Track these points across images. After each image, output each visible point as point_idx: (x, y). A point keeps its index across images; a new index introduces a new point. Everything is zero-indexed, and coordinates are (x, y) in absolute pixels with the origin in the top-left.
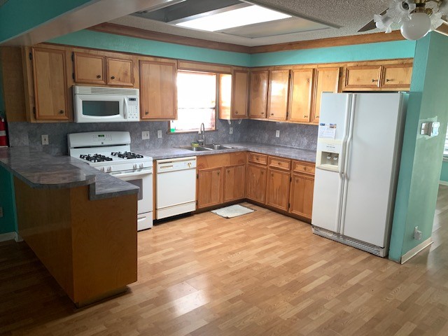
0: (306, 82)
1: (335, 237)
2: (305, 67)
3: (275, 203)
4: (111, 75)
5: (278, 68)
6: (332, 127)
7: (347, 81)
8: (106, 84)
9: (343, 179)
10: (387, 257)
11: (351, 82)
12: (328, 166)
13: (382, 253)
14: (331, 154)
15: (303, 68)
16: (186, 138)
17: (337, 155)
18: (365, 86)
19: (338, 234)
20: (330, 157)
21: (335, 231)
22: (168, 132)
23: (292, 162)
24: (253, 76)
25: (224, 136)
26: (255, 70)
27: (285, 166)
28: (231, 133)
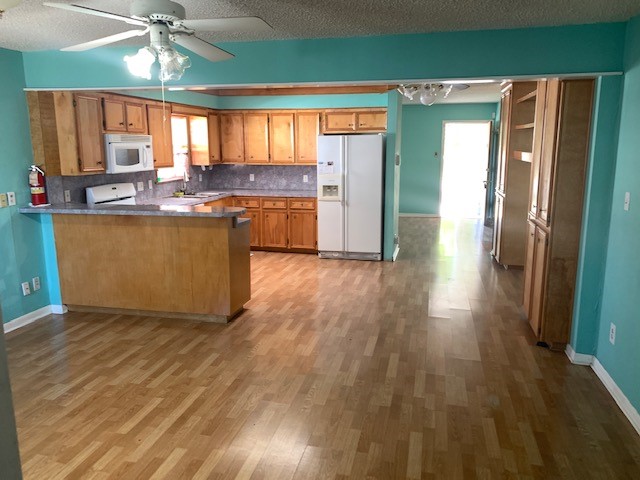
0: (286, 126)
1: (340, 256)
2: (284, 111)
3: (272, 242)
4: (130, 122)
5: (253, 112)
6: (330, 164)
7: (327, 125)
8: (127, 131)
9: (343, 205)
10: (382, 259)
11: (330, 126)
12: (328, 197)
13: (379, 258)
14: (329, 187)
15: (282, 113)
16: (169, 187)
17: (336, 187)
18: (343, 129)
19: (343, 253)
20: (329, 189)
21: (341, 250)
22: (156, 183)
23: (288, 200)
24: (223, 119)
25: (196, 184)
26: (225, 112)
27: (281, 205)
28: (201, 180)
